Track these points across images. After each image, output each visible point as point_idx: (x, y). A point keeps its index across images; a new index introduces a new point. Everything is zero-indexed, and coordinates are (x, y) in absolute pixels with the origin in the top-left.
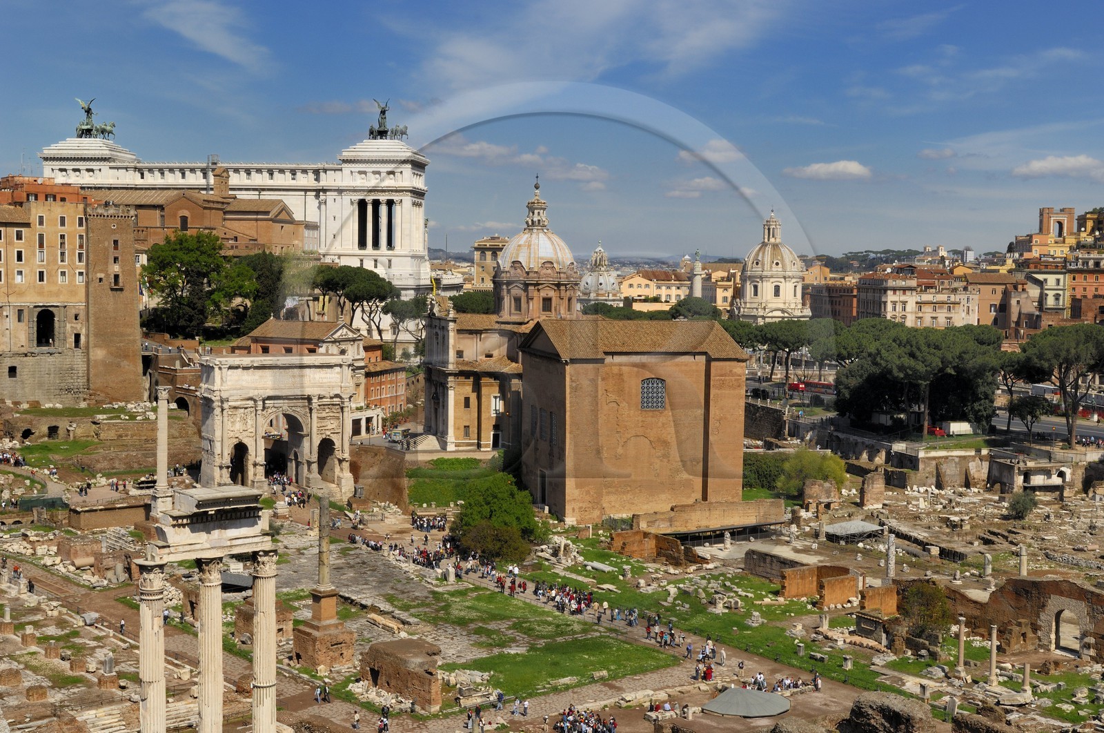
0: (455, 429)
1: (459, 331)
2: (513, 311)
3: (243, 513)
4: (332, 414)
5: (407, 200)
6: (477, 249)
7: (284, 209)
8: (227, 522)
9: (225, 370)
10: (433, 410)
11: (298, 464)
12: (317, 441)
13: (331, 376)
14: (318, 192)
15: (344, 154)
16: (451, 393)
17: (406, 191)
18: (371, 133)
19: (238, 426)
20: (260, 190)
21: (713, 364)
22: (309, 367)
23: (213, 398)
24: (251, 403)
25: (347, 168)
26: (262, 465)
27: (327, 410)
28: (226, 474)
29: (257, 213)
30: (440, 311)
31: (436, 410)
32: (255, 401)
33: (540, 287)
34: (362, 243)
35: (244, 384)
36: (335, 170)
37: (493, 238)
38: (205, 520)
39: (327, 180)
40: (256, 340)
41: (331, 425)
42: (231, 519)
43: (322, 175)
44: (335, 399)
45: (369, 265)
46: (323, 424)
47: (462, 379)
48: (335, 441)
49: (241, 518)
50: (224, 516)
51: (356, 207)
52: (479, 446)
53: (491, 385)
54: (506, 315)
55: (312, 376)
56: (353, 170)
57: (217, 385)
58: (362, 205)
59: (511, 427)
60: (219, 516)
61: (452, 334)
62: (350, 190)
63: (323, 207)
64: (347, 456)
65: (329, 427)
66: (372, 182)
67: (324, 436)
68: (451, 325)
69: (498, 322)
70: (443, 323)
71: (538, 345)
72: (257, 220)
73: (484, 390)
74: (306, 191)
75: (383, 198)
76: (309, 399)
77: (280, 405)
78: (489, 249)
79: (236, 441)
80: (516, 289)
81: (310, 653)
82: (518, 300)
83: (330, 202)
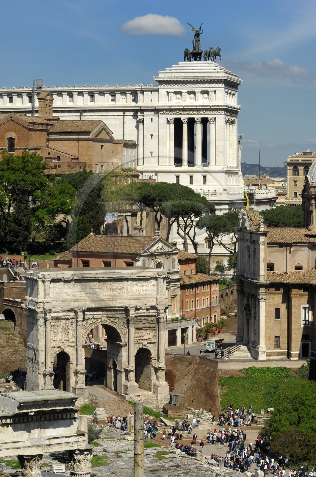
0: (266, 338)
1: (270, 245)
3: (60, 415)
4: (148, 325)
5: (221, 118)
6: (289, 164)
7: (104, 129)
8: (46, 422)
9: (47, 283)
10: (245, 321)
11: (116, 373)
12: (134, 352)
13: (147, 288)
14: (136, 112)
15: (160, 75)
16: (262, 304)
17: (220, 109)
18: (186, 54)
19: (60, 336)
20: (81, 111)
22: (127, 280)
23: (37, 310)
24: (72, 314)
25: (163, 89)
26: (82, 374)
27: (144, 321)
28: (49, 381)
29: (79, 133)
30: (251, 225)
31: (248, 321)
32: (76, 312)
34: (178, 161)
35: (66, 296)
36: (152, 91)
37: (305, 154)
38: (26, 421)
39: (145, 101)
40: (78, 254)
41: (148, 335)
42: (49, 420)
43: (140, 96)
44: (151, 311)
45: (184, 181)
46: (140, 335)
47: (272, 291)
48: (151, 350)
49: (58, 419)
50: (43, 417)
51: (172, 126)
52: (289, 355)
53: (301, 296)
55: (129, 288)
56: (169, 90)
57: (41, 298)
58: (178, 123)
60: (38, 417)
61: (262, 248)
62: (166, 110)
63: (141, 126)
64: (162, 365)
65: (146, 338)
66: (188, 101)
67: (141, 346)
68: (262, 239)
69: (307, 236)
70: (254, 237)
72: (78, 140)
73: (294, 302)
74: (124, 111)
75: (198, 116)
76: (126, 310)
77: (100, 316)
78: (301, 164)
79: (58, 351)
83: (147, 121)
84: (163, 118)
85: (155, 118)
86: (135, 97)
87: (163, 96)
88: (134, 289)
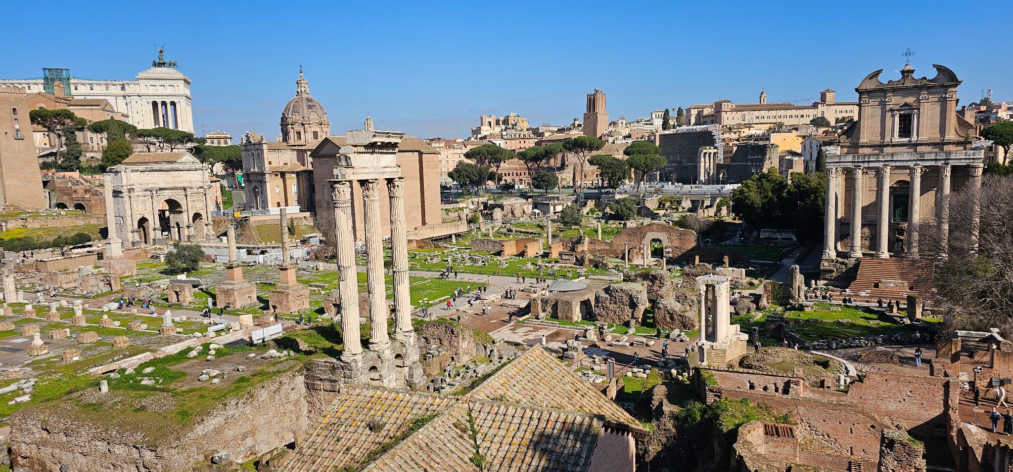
0: (272, 204)
1: (269, 150)
2: (296, 139)
4: (199, 198)
5: (184, 101)
7: (107, 104)
9: (128, 173)
10: (253, 197)
11: (180, 229)
12: (191, 214)
13: (196, 176)
14: (124, 97)
16: (268, 184)
17: (182, 96)
19: (141, 207)
21: (423, 155)
22: (183, 170)
23: (123, 191)
24: (148, 193)
25: (143, 83)
26: (158, 228)
27: (196, 196)
28: (137, 237)
29: (92, 106)
30: (254, 140)
31: (256, 196)
32: (151, 191)
33: (311, 125)
35: (144, 181)
36: (135, 84)
39: (130, 90)
41: (200, 204)
43: (126, 87)
44: (200, 190)
46: (195, 205)
47: (274, 176)
48: (202, 214)
49: (387, 153)
51: (151, 105)
53: (291, 178)
54: (292, 141)
55: (184, 176)
56: (146, 84)
57: (125, 182)
58: (155, 104)
59: (306, 201)
61: (265, 151)
62: (146, 96)
63: (129, 106)
64: (210, 222)
65: (198, 206)
66: (161, 90)
67: (195, 211)
68: (265, 146)
71: (324, 151)
72: (92, 110)
73: (288, 181)
74: (117, 97)
75: (168, 100)
76: (185, 189)
77: (167, 194)
79: (140, 216)
80: (297, 128)
81: (285, 303)
82: (299, 133)
83: (133, 103)
84: (144, 101)
85: (139, 101)
86: (123, 88)
87: (143, 88)
88: (188, 176)
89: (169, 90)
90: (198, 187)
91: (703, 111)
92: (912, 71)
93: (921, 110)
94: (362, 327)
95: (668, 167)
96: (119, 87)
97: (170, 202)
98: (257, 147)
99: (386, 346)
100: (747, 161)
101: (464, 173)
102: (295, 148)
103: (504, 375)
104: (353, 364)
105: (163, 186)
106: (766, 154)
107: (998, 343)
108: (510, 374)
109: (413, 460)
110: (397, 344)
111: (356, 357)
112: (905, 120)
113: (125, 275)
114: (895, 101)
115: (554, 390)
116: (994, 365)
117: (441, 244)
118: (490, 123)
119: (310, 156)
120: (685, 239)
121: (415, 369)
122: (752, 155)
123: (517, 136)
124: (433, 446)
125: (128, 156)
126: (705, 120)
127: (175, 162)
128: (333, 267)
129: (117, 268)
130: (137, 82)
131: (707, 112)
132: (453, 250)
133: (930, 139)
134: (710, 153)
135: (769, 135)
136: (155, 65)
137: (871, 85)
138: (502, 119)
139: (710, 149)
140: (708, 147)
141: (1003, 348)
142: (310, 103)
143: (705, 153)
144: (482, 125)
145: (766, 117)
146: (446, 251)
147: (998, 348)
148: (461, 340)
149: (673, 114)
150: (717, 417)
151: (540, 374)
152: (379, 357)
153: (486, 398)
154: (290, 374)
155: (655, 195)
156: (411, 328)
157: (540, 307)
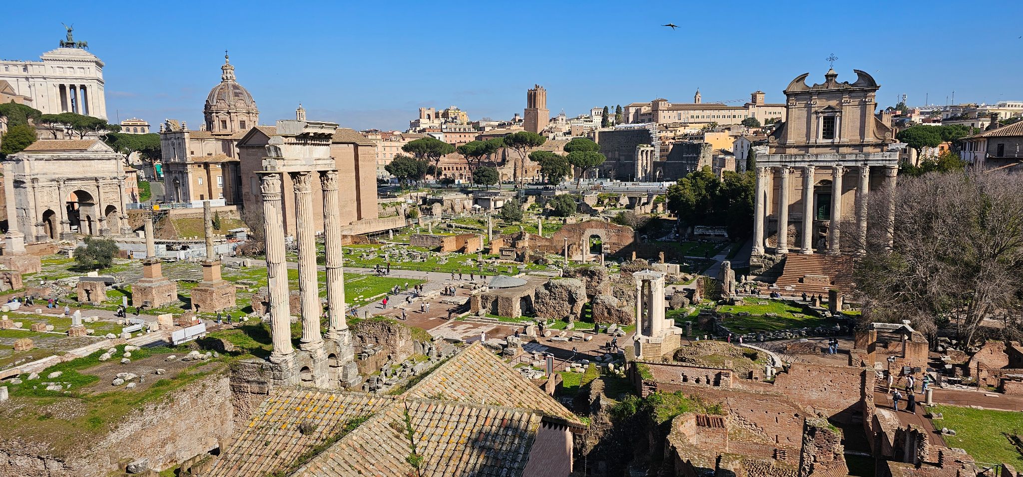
0: (194, 196)
1: (192, 139)
2: (221, 128)
4: (112, 190)
5: (95, 84)
7: (8, 86)
9: (32, 162)
10: (173, 189)
11: (91, 222)
12: (103, 207)
13: (109, 166)
14: (27, 79)
15: (45, 55)
17: (94, 80)
19: (47, 199)
21: (359, 147)
22: (94, 160)
23: (25, 181)
24: (55, 183)
25: (48, 64)
26: (66, 221)
27: (109, 188)
28: (41, 231)
30: (174, 128)
31: (177, 188)
32: (58, 182)
33: (238, 114)
35: (49, 170)
36: (39, 65)
39: (33, 71)
41: (113, 196)
43: (29, 68)
44: (113, 181)
46: (107, 196)
47: (196, 166)
48: (116, 207)
49: (321, 144)
51: (57, 88)
53: (217, 170)
54: (216, 130)
55: (96, 166)
56: (53, 65)
57: (27, 171)
58: (62, 88)
59: (232, 194)
61: (187, 140)
62: (52, 78)
63: (32, 88)
64: (126, 215)
65: (112, 198)
66: (69, 73)
67: (108, 204)
68: (186, 135)
69: (213, 135)
71: (253, 141)
73: (212, 172)
74: (18, 78)
75: (77, 84)
76: (96, 180)
77: (72, 184)
78: (131, 126)
79: (45, 209)
80: (222, 116)
81: (208, 302)
82: (224, 122)
83: (37, 85)
86: (25, 69)
87: (48, 69)
88: (100, 166)
89: (79, 73)
90: (112, 177)
91: (640, 109)
92: (836, 76)
93: (843, 113)
94: (293, 326)
95: (607, 164)
96: (21, 68)
97: (79, 193)
98: (178, 135)
99: (318, 346)
100: (682, 159)
101: (402, 166)
102: (220, 137)
103: (442, 372)
104: (283, 365)
105: (71, 176)
106: (700, 153)
107: (909, 334)
108: (448, 371)
109: (346, 462)
110: (331, 344)
111: (287, 358)
112: (829, 122)
113: (27, 273)
114: (819, 104)
115: (493, 387)
116: (906, 355)
117: (378, 239)
118: (429, 115)
119: (236, 146)
120: (622, 236)
121: (350, 368)
122: (687, 153)
123: (457, 130)
124: (368, 448)
125: (31, 143)
126: (643, 118)
127: (86, 150)
128: (261, 263)
129: (19, 265)
130: (42, 63)
131: (645, 111)
132: (390, 246)
133: (850, 141)
134: (647, 151)
135: (703, 134)
136: (62, 45)
137: (798, 88)
138: (441, 112)
139: (647, 146)
140: (645, 145)
141: (914, 339)
142: (237, 91)
143: (643, 151)
144: (421, 118)
145: (700, 117)
146: (383, 247)
147: (910, 339)
148: (398, 339)
149: (612, 112)
150: (652, 409)
151: (479, 371)
152: (312, 357)
153: (423, 396)
154: (214, 376)
155: (594, 192)
156: (346, 327)
157: (480, 303)
